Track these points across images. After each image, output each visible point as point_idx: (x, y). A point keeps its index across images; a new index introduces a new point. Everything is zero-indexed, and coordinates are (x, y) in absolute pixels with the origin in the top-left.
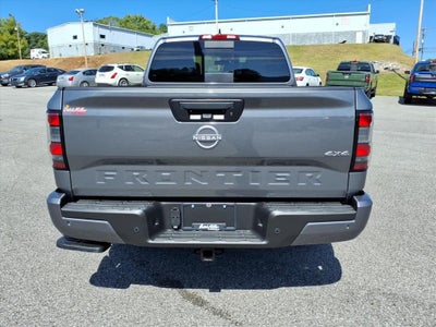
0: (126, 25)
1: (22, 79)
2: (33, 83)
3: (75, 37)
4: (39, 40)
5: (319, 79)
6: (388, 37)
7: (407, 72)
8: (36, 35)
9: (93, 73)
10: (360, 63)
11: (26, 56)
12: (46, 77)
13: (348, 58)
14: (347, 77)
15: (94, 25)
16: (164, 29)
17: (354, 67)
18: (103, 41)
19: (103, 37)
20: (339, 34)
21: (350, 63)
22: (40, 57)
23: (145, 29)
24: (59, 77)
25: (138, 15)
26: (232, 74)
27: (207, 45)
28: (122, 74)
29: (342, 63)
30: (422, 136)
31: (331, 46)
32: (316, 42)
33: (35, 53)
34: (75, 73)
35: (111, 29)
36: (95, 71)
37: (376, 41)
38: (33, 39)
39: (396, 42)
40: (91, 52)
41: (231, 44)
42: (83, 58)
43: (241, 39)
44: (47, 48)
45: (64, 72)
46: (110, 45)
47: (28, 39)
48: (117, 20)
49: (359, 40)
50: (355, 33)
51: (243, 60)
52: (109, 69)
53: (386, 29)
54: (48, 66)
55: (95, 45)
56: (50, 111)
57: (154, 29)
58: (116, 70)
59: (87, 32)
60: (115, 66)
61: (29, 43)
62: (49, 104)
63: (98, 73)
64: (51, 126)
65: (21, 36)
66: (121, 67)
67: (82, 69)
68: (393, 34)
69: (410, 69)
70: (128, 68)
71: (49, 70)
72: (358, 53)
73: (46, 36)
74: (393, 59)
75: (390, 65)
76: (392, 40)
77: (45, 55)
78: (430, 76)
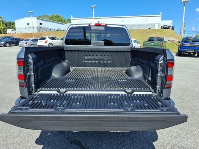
0: (52, 19)
1: (3, 43)
2: (8, 45)
3: (28, 24)
4: (11, 25)
5: (140, 45)
6: (169, 27)
7: (179, 42)
8: (10, 23)
9: (36, 40)
10: (158, 38)
11: (5, 32)
12: (15, 42)
13: (152, 35)
14: (152, 44)
15: (37, 19)
16: (69, 21)
17: (155, 40)
18: (41, 26)
19: (41, 24)
20: (147, 25)
21: (154, 37)
22: (12, 33)
23: (61, 21)
24: (20, 42)
25: (58, 15)
26: (104, 42)
27: (92, 28)
28: (50, 41)
29: (150, 38)
30: (187, 71)
31: (144, 30)
32: (138, 28)
33: (9, 31)
34: (28, 40)
35: (45, 21)
36: (38, 40)
37: (164, 28)
38: (8, 25)
39: (173, 29)
40: (35, 31)
41: (103, 28)
42: (32, 34)
43: (108, 26)
44: (15, 29)
45: (23, 40)
46: (45, 28)
47: (6, 24)
48: (48, 17)
49: (157, 27)
50: (155, 24)
51: (108, 35)
52: (44, 39)
53: (168, 23)
54: (16, 37)
55: (38, 28)
56: (18, 58)
57: (65, 21)
58: (47, 39)
59: (34, 22)
60: (47, 37)
61: (7, 26)
62: (18, 55)
63: (39, 41)
64: (19, 66)
65: (3, 23)
66: (50, 38)
67: (31, 39)
68: (171, 25)
69: (180, 41)
70: (53, 39)
71: (16, 39)
72: (156, 33)
73: (15, 23)
74: (171, 36)
75: (170, 39)
76: (171, 28)
77: (14, 32)
78: (189, 44)
